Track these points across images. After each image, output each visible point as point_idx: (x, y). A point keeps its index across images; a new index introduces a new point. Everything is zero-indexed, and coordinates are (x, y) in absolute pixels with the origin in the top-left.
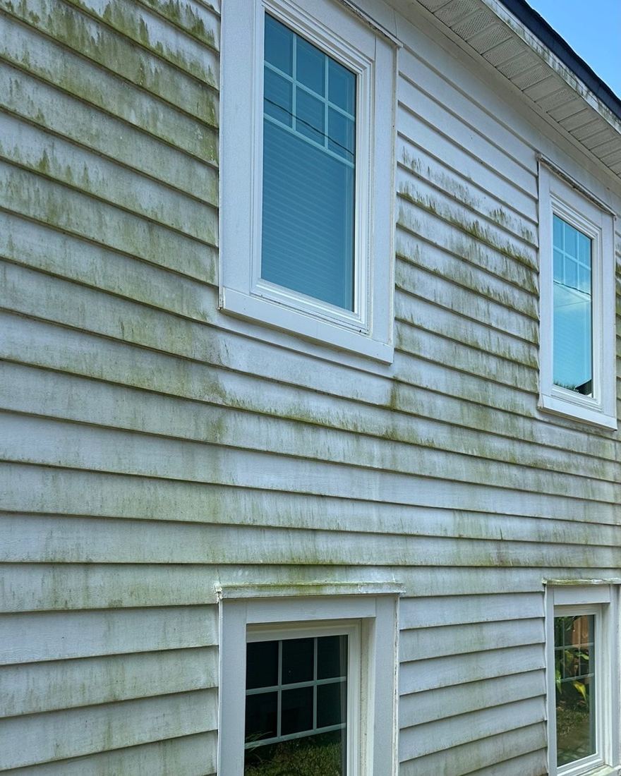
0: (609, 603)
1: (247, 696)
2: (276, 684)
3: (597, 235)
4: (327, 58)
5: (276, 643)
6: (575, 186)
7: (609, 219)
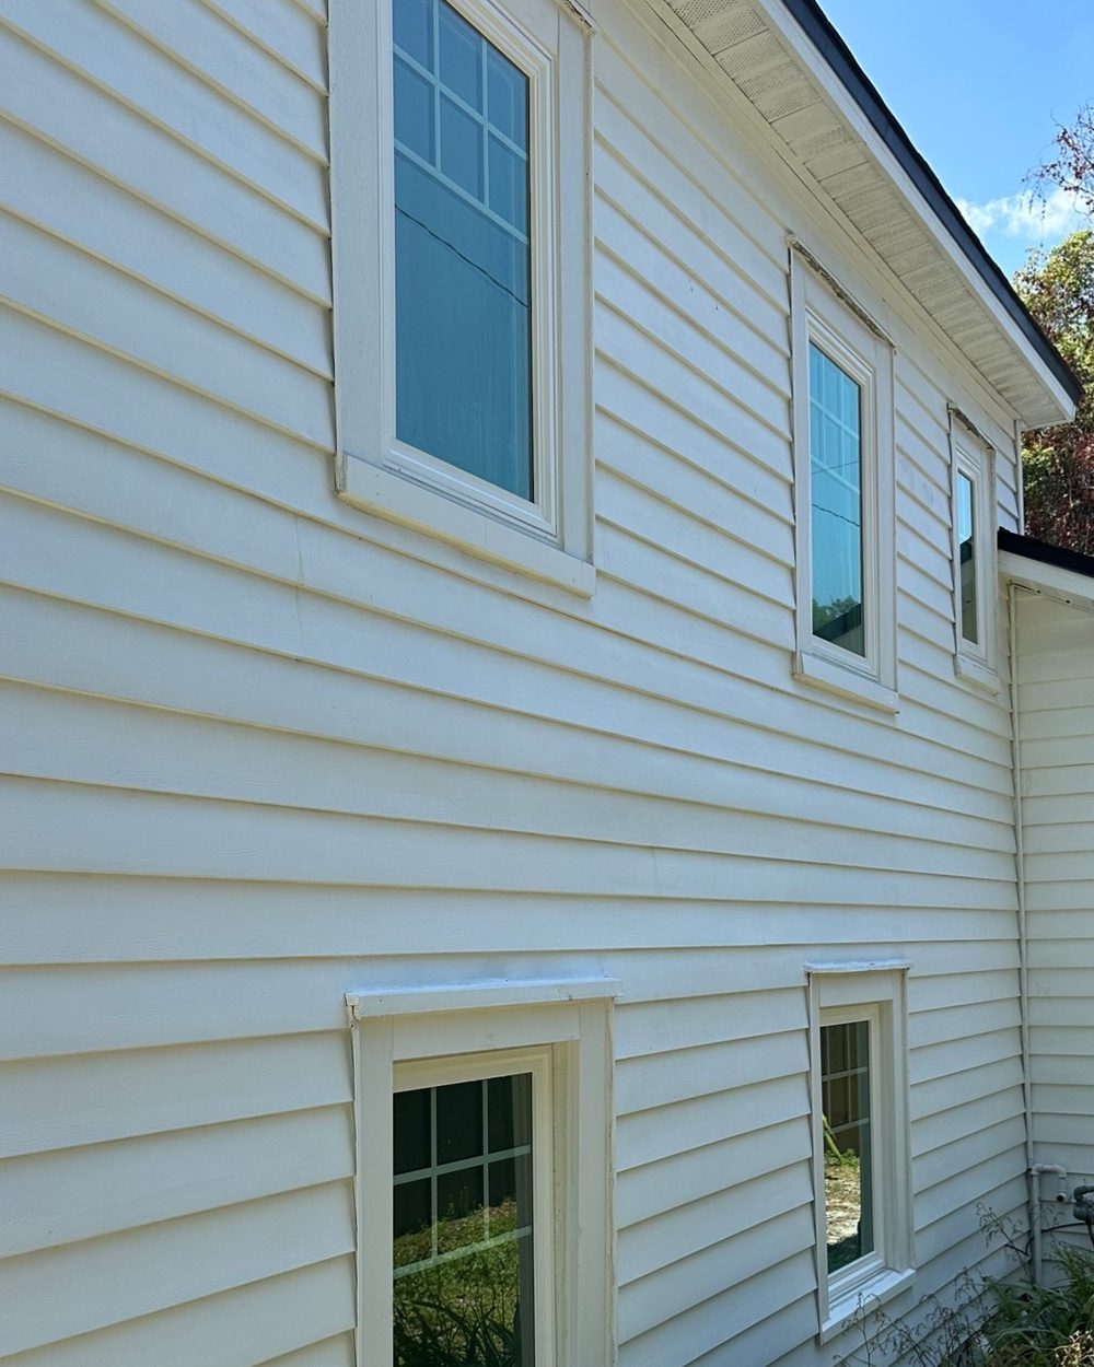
0: (891, 1001)
1: (394, 1187)
2: (428, 1165)
3: (868, 378)
4: (484, 42)
5: (427, 1091)
6: (841, 295)
7: (885, 351)
